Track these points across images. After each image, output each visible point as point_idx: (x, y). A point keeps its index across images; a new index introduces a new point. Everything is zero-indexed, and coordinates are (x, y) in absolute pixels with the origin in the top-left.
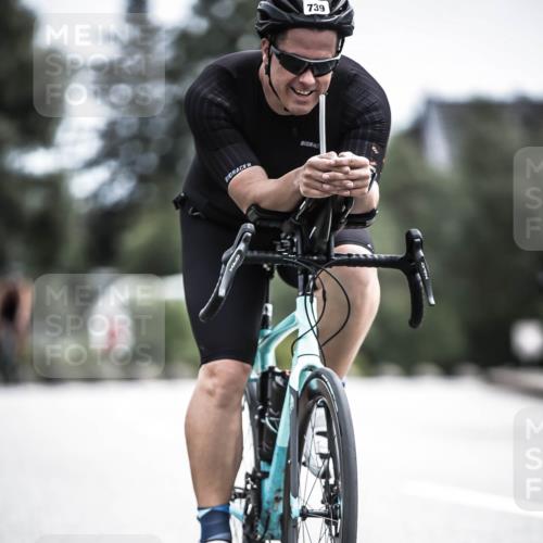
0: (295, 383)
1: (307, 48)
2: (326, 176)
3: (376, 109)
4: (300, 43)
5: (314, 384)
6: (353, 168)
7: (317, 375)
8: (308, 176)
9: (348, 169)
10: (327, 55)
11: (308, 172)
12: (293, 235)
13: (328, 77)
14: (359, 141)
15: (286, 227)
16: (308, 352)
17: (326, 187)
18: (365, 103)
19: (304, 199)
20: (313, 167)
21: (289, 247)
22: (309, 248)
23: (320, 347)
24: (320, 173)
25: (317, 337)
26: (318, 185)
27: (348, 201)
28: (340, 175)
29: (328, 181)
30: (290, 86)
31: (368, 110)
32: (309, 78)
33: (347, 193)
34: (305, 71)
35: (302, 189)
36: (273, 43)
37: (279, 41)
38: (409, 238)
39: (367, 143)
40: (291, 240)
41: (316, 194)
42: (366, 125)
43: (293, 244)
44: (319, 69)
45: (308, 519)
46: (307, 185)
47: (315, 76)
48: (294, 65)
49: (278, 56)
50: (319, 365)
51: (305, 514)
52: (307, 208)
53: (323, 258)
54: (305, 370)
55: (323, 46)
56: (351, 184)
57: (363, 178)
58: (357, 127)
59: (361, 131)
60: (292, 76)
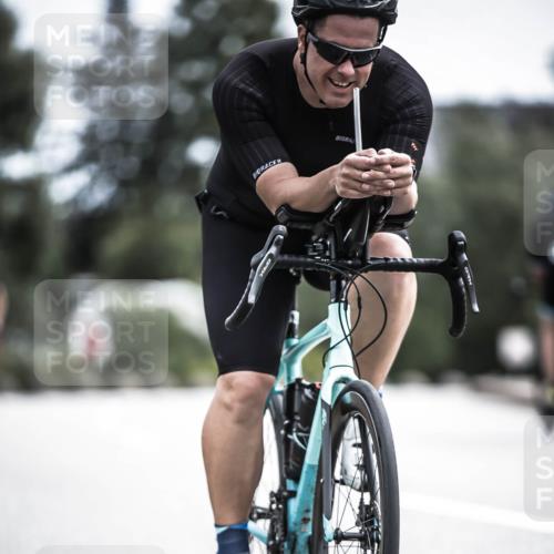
0: (327, 395)
1: (348, 36)
2: (365, 175)
3: (417, 102)
5: (348, 397)
6: (394, 166)
7: (352, 387)
8: (345, 176)
9: (389, 167)
10: (368, 44)
11: (346, 170)
12: (326, 237)
13: (369, 68)
14: (397, 137)
15: (319, 228)
16: (341, 363)
17: (366, 187)
18: (406, 96)
20: (350, 165)
21: (321, 251)
22: (344, 251)
23: (354, 358)
24: (358, 173)
25: (351, 346)
26: (357, 185)
27: (387, 201)
28: (380, 174)
29: (368, 181)
30: (327, 77)
31: (408, 104)
32: (348, 69)
33: (388, 193)
34: (344, 61)
35: (339, 190)
36: (310, 30)
37: (317, 28)
38: (452, 240)
39: (406, 139)
40: (324, 243)
41: (354, 194)
42: (405, 119)
43: (326, 248)
44: (359, 59)
45: (343, 543)
46: (344, 185)
47: (355, 67)
48: (332, 53)
49: (315, 44)
50: (354, 378)
51: (339, 537)
52: (342, 209)
53: (359, 262)
54: (338, 382)
55: (365, 34)
56: (392, 183)
57: (404, 177)
58: (396, 122)
59: (400, 126)
60: (330, 65)
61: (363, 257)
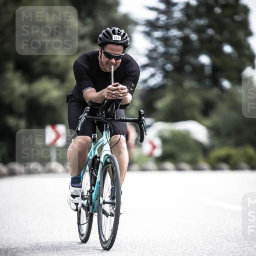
0: (102, 160)
1: (113, 50)
2: (114, 92)
3: (135, 72)
4: (111, 49)
5: (108, 160)
6: (122, 90)
7: (109, 157)
8: (108, 92)
9: (120, 90)
11: (108, 91)
12: (103, 111)
13: (120, 61)
15: (100, 108)
16: (107, 150)
17: (114, 96)
18: (132, 69)
19: (106, 99)
20: (109, 89)
21: (101, 116)
22: (108, 115)
23: (111, 149)
24: (111, 92)
25: (110, 145)
26: (111, 95)
27: (120, 100)
28: (118, 92)
29: (114, 94)
30: (107, 63)
31: (133, 72)
32: (113, 61)
33: (120, 98)
34: (112, 58)
35: (106, 96)
36: (102, 48)
37: (104, 48)
38: (140, 113)
40: (102, 113)
41: (110, 98)
42: (131, 76)
43: (102, 114)
44: (117, 58)
45: (106, 204)
46: (107, 95)
47: (116, 60)
49: (104, 53)
50: (110, 154)
51: (104, 203)
52: (107, 102)
53: (112, 119)
54: (106, 155)
55: (119, 50)
56: (121, 95)
57: (125, 93)
58: (129, 77)
59: (129, 78)
60: (108, 59)
61: (114, 117)
